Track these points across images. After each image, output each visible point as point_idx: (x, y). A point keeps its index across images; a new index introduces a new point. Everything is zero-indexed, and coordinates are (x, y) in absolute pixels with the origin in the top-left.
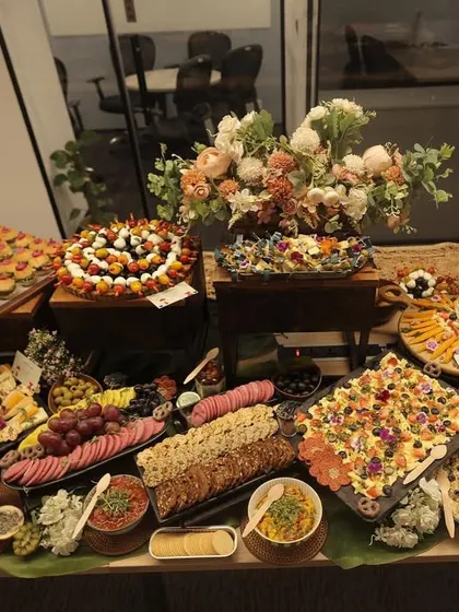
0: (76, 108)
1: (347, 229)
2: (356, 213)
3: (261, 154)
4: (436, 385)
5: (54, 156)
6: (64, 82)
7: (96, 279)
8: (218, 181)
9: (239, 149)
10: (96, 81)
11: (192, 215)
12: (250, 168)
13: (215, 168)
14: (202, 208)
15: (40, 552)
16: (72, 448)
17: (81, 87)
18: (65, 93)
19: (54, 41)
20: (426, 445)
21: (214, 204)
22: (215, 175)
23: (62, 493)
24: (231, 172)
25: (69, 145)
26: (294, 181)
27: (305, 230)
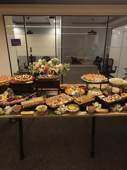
0: (20, 67)
1: (55, 74)
2: (57, 72)
3: (44, 64)
4: (68, 96)
5: (14, 74)
6: (18, 63)
7: (19, 80)
8: (38, 68)
9: (41, 64)
10: (24, 63)
11: (34, 72)
12: (43, 66)
13: (38, 66)
14: (35, 71)
15: (4, 114)
16: (11, 101)
17: (21, 64)
18: (18, 65)
19: (18, 57)
20: (64, 101)
21: (37, 71)
22: (38, 67)
23: (9, 106)
24: (40, 67)
25: (17, 72)
26: (48, 67)
27: (50, 74)
